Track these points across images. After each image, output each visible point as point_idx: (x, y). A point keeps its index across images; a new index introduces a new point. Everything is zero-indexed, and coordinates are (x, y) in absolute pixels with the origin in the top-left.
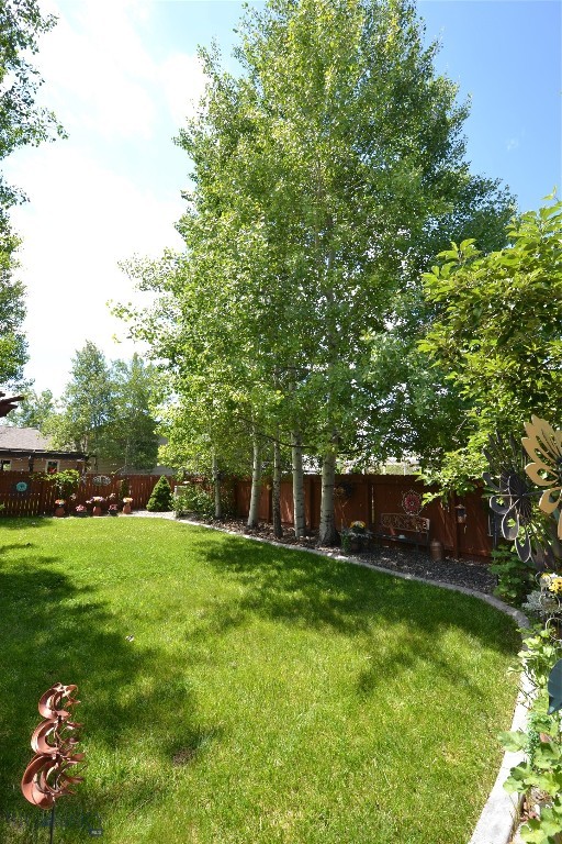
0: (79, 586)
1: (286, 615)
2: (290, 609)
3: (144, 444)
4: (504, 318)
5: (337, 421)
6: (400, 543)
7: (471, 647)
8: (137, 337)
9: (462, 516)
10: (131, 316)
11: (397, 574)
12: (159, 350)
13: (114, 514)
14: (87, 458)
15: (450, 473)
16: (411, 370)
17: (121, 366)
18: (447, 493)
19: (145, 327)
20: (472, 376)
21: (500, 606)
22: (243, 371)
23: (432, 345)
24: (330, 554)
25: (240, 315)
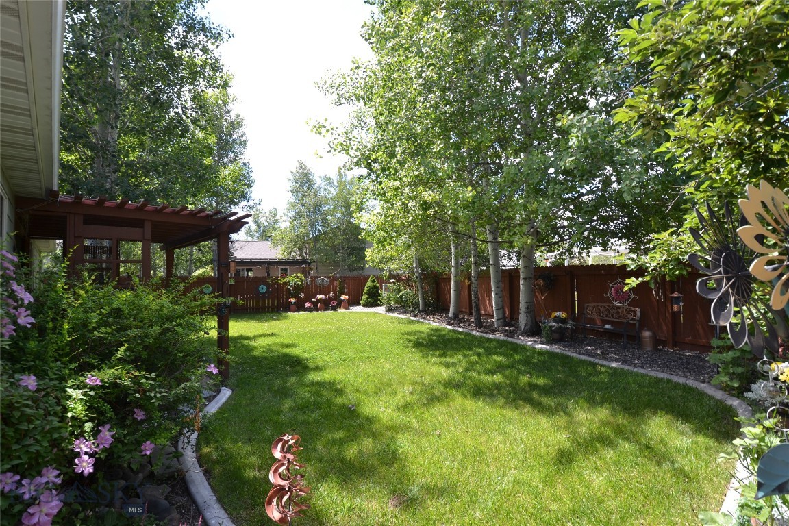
0: (312, 366)
1: (486, 394)
2: (489, 389)
3: (354, 248)
4: (724, 69)
5: (533, 212)
6: (606, 332)
7: (681, 433)
8: (335, 150)
9: (678, 304)
10: (328, 131)
11: (601, 362)
12: (355, 160)
13: (335, 309)
14: (309, 264)
15: (657, 256)
16: (618, 150)
17: (328, 180)
18: (654, 278)
19: (341, 140)
20: (687, 146)
21: (719, 395)
22: (434, 171)
23: (633, 114)
24: (530, 343)
25: (428, 115)
